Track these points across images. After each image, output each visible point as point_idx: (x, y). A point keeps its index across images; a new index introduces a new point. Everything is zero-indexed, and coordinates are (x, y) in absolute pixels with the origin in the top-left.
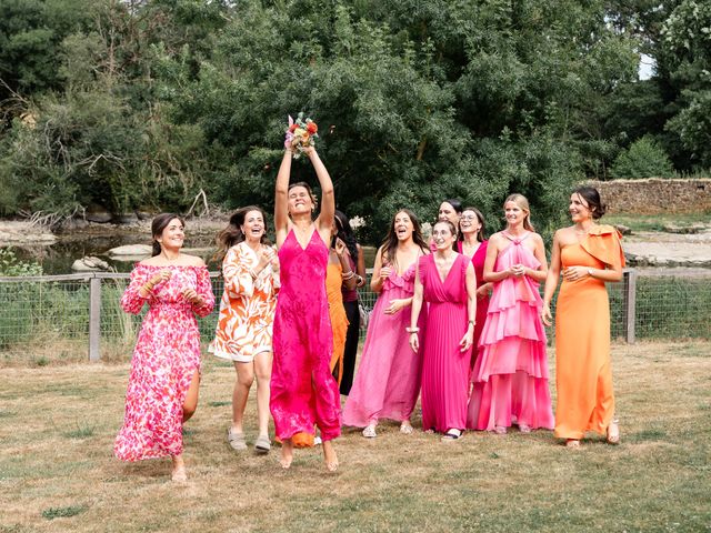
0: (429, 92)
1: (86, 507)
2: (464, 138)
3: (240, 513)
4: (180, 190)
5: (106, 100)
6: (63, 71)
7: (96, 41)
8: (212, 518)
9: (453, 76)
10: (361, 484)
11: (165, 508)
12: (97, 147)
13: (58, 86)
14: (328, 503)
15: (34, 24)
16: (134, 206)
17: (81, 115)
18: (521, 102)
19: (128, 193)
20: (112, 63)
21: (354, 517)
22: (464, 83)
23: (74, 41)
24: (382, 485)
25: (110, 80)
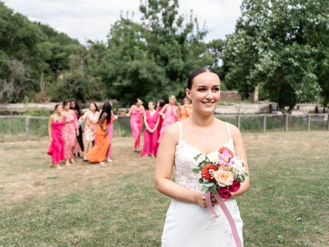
0: (159, 69)
1: (58, 177)
2: (168, 81)
3: (97, 178)
4: (99, 95)
5: (80, 72)
6: (69, 64)
7: (77, 57)
8: (90, 180)
9: (165, 65)
10: (130, 171)
11: (78, 177)
12: (78, 84)
13: (68, 68)
14: (120, 176)
15: (61, 52)
16: (88, 99)
17: (74, 76)
18: (183, 72)
19: (86, 96)
20: (82, 62)
21: (126, 179)
22: (168, 67)
23: (72, 56)
24: (136, 171)
25: (81, 67)
